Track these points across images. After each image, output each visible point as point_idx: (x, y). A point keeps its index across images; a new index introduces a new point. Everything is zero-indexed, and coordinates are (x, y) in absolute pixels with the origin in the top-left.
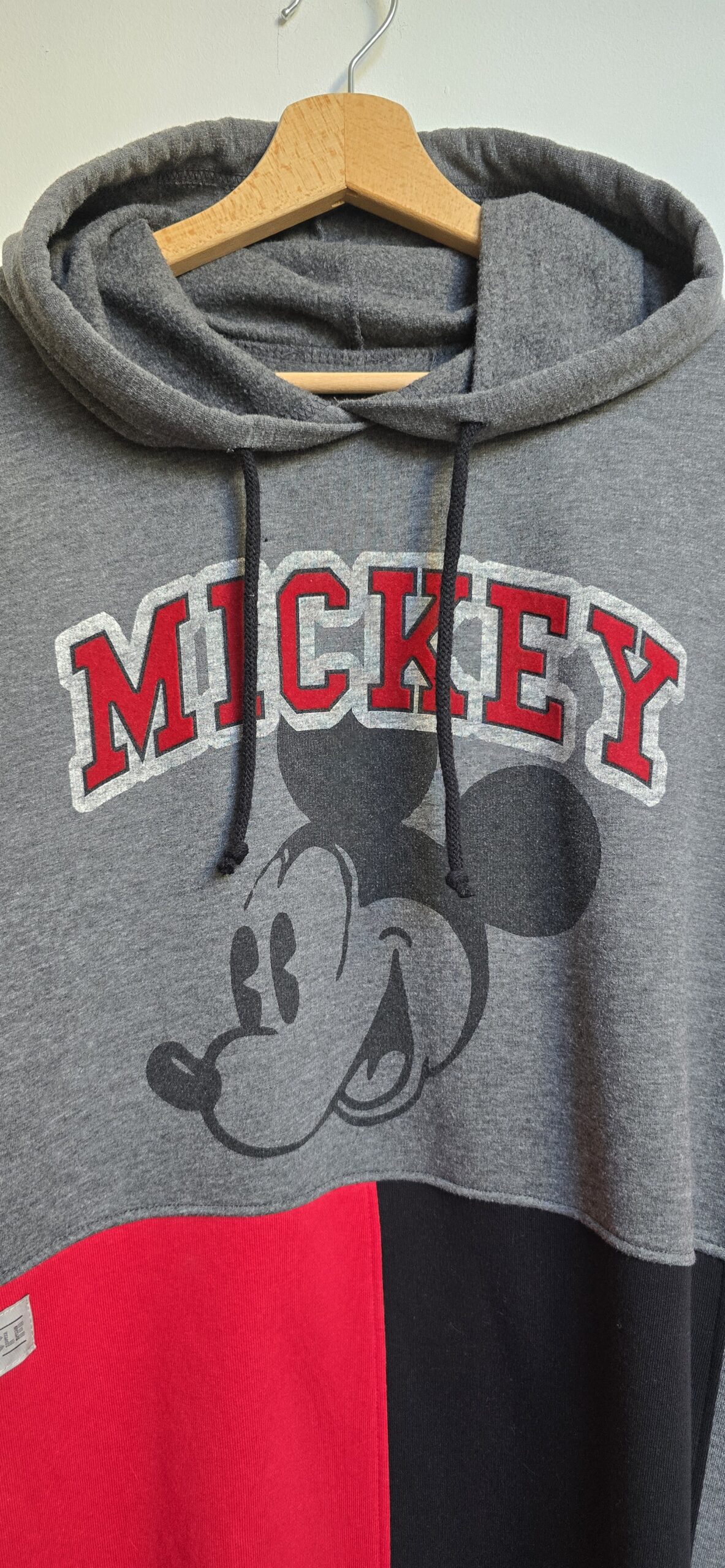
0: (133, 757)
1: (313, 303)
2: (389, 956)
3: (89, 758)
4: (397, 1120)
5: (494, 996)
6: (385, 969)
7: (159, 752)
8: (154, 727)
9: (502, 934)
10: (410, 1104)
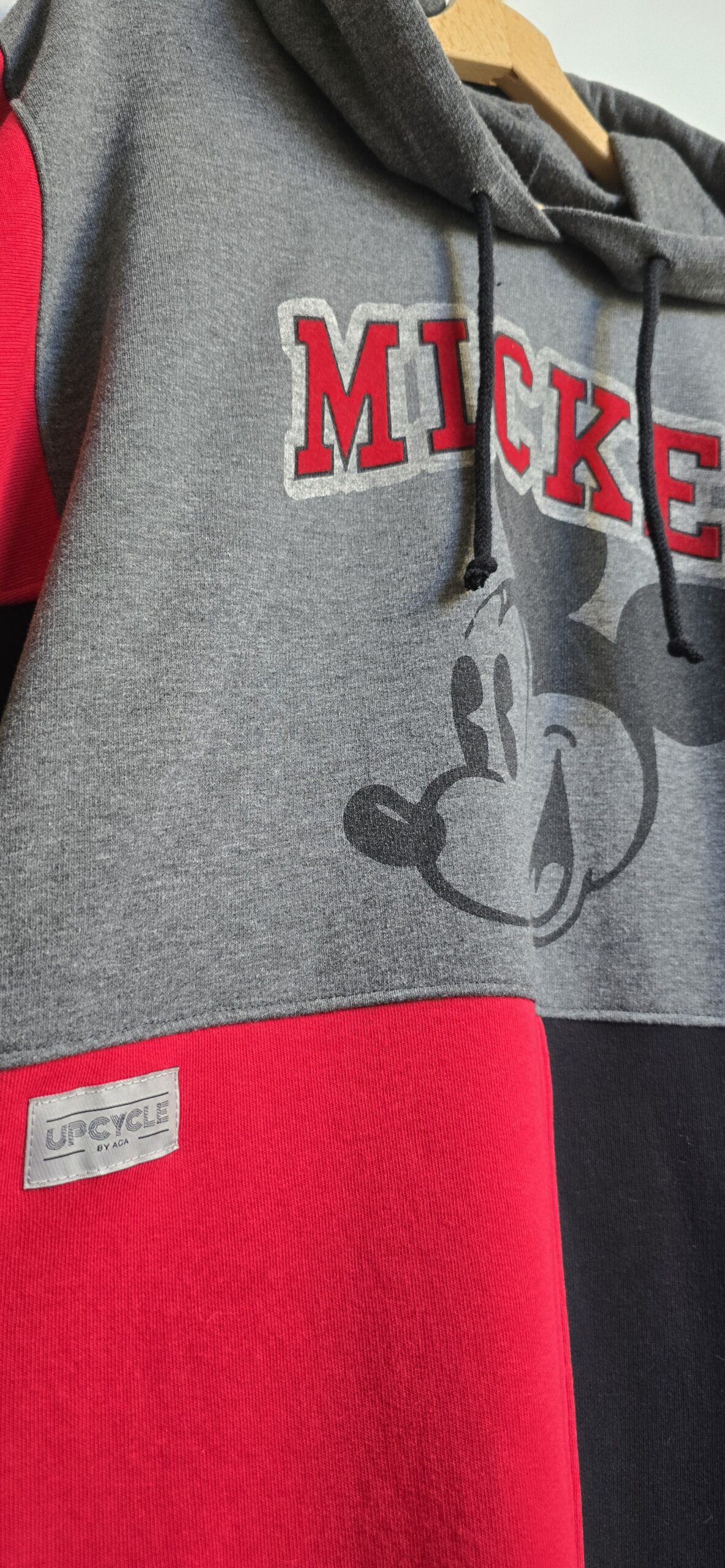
0: (338, 463)
1: (508, 127)
2: (552, 756)
3: (301, 441)
4: (554, 945)
5: (664, 801)
6: (549, 768)
7: (362, 467)
8: (357, 440)
9: (669, 741)
10: (568, 925)
